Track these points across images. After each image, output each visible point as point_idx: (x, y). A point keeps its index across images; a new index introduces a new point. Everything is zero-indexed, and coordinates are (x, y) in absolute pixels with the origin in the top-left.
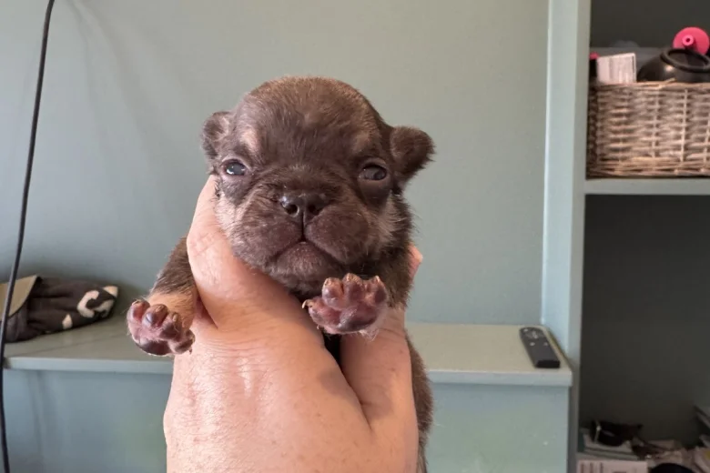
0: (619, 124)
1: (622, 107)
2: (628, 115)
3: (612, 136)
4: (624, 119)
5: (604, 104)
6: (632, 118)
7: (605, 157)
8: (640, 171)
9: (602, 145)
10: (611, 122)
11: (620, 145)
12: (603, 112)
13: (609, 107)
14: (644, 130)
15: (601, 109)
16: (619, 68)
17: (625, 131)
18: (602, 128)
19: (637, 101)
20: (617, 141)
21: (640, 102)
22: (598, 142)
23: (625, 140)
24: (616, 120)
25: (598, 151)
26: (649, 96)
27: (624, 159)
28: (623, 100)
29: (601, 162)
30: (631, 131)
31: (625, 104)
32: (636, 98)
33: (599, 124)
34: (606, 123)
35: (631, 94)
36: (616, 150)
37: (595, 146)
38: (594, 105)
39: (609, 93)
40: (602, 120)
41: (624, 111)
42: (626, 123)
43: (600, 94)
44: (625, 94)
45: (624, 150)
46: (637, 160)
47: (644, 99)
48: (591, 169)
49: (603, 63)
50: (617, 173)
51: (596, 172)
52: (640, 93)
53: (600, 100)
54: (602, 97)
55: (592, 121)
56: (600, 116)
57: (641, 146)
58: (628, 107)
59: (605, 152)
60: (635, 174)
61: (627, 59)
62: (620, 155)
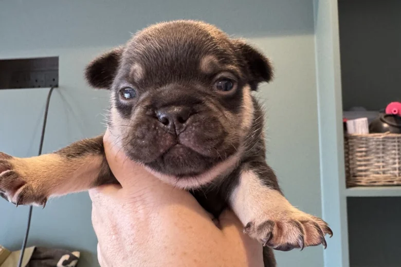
0: (361, 156)
1: (362, 147)
2: (366, 152)
3: (358, 163)
4: (364, 154)
5: (352, 146)
6: (369, 153)
7: (356, 175)
8: (375, 182)
9: (353, 168)
10: (357, 156)
11: (363, 168)
12: (353, 150)
13: (355, 147)
14: (375, 159)
15: (351, 148)
16: (359, 126)
17: (365, 161)
18: (352, 159)
19: (370, 144)
20: (361, 166)
21: (372, 145)
22: (351, 166)
23: (365, 165)
24: (359, 154)
25: (351, 172)
26: (376, 141)
27: (365, 176)
28: (363, 144)
29: (353, 178)
30: (368, 160)
31: (364, 146)
32: (370, 142)
33: (350, 157)
34: (354, 156)
35: (366, 140)
36: (361, 171)
37: (349, 169)
38: (347, 146)
39: (355, 140)
40: (352, 155)
41: (363, 149)
42: (365, 156)
43: (350, 140)
44: (364, 140)
45: (365, 171)
46: (373, 176)
47: (374, 143)
48: (348, 182)
49: (350, 123)
50: (363, 183)
51: (351, 184)
52: (371, 140)
53: (350, 144)
54: (351, 142)
55: (347, 155)
56: (350, 153)
57: (375, 168)
58: (366, 147)
59: (355, 172)
60: (372, 184)
61: (363, 121)
62: (363, 173)
